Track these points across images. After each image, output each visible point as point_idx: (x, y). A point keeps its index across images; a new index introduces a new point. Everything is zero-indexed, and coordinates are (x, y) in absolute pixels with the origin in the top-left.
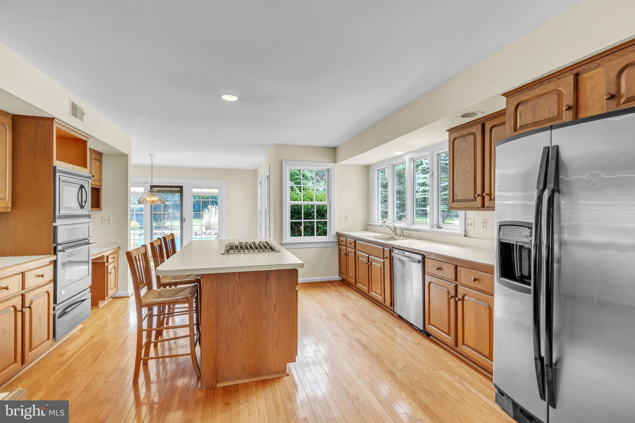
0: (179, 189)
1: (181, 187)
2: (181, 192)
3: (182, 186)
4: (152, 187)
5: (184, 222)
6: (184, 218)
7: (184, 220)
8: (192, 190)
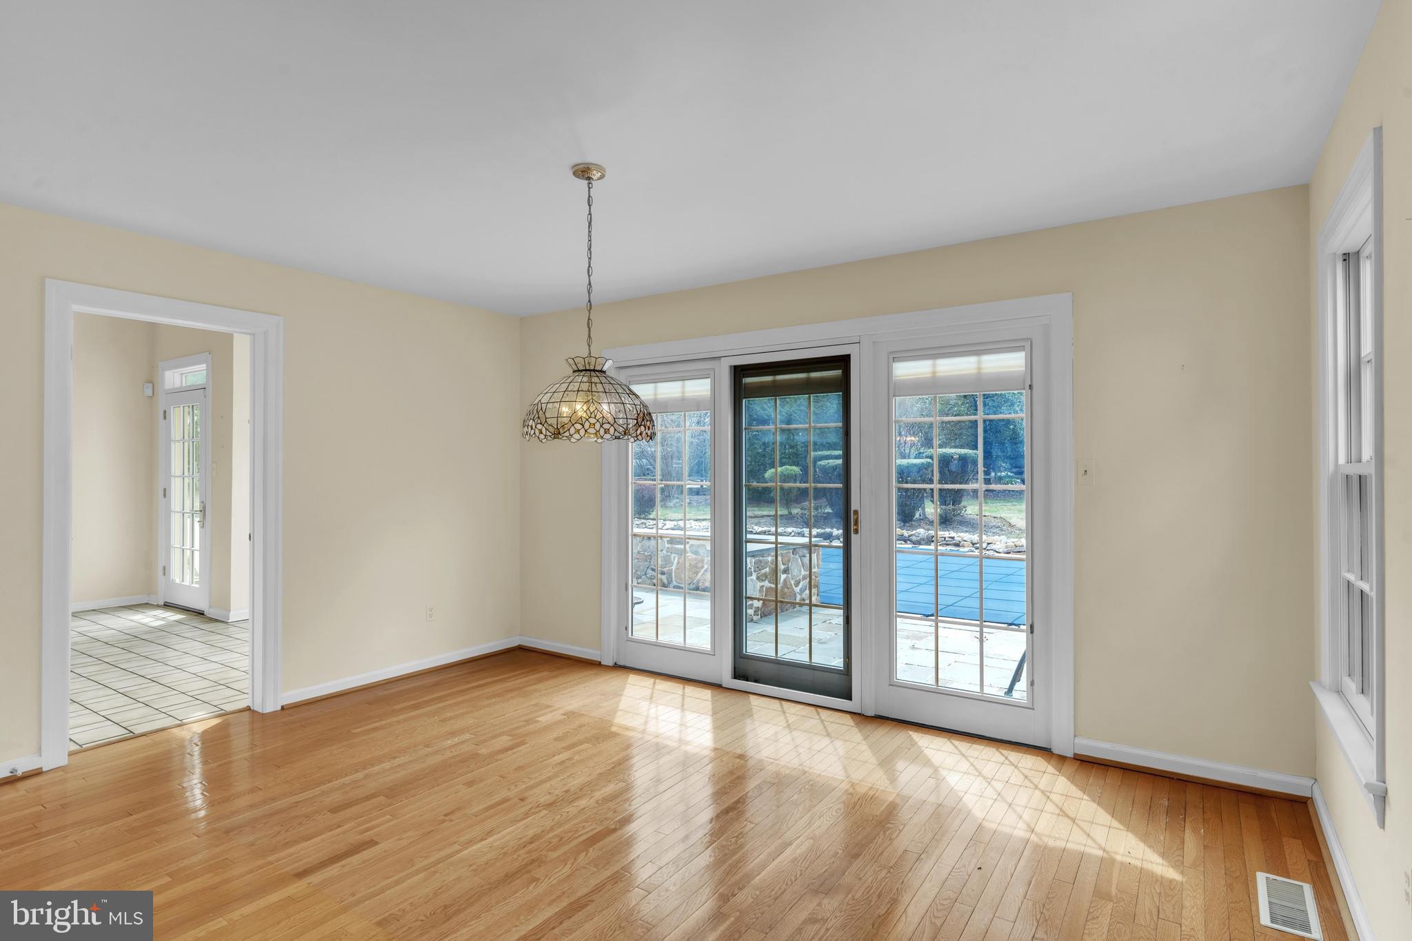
0: (837, 373)
1: (843, 362)
2: (843, 386)
3: (848, 356)
4: (739, 372)
5: (856, 531)
6: (856, 512)
7: (856, 523)
8: (889, 371)
